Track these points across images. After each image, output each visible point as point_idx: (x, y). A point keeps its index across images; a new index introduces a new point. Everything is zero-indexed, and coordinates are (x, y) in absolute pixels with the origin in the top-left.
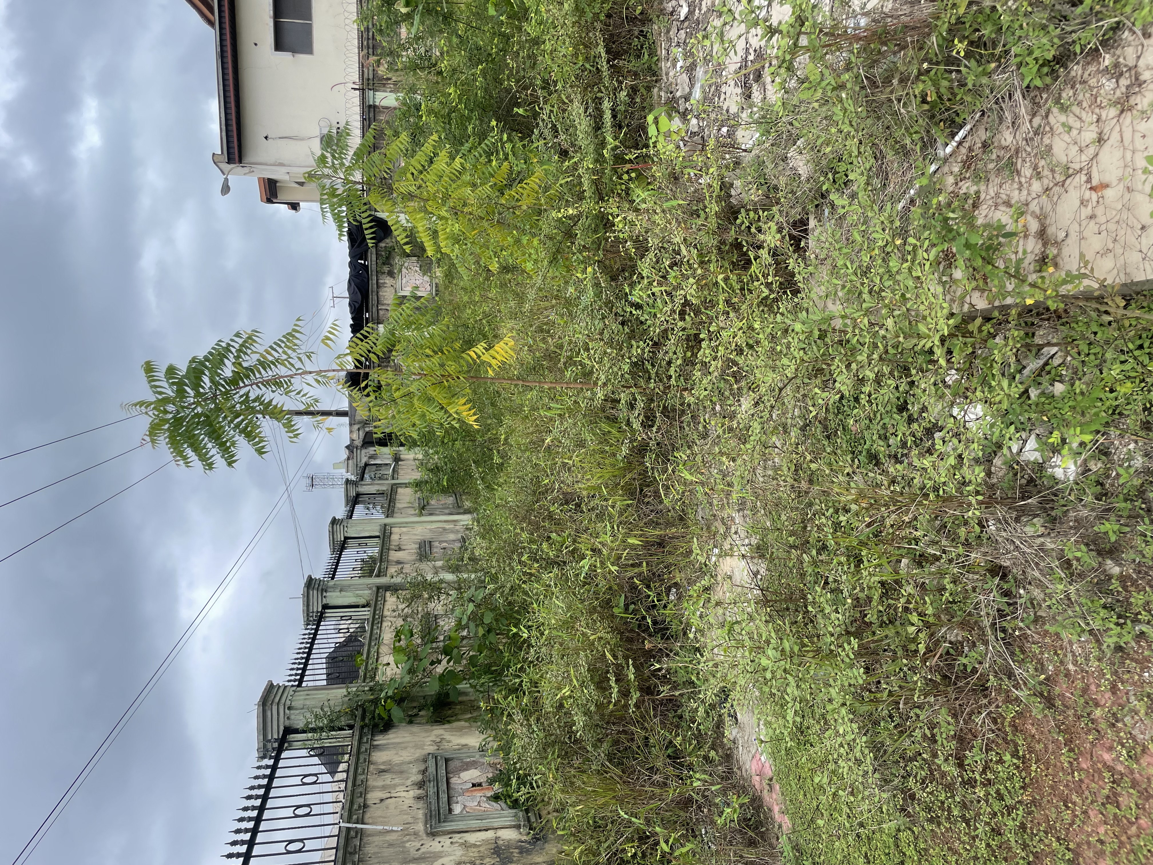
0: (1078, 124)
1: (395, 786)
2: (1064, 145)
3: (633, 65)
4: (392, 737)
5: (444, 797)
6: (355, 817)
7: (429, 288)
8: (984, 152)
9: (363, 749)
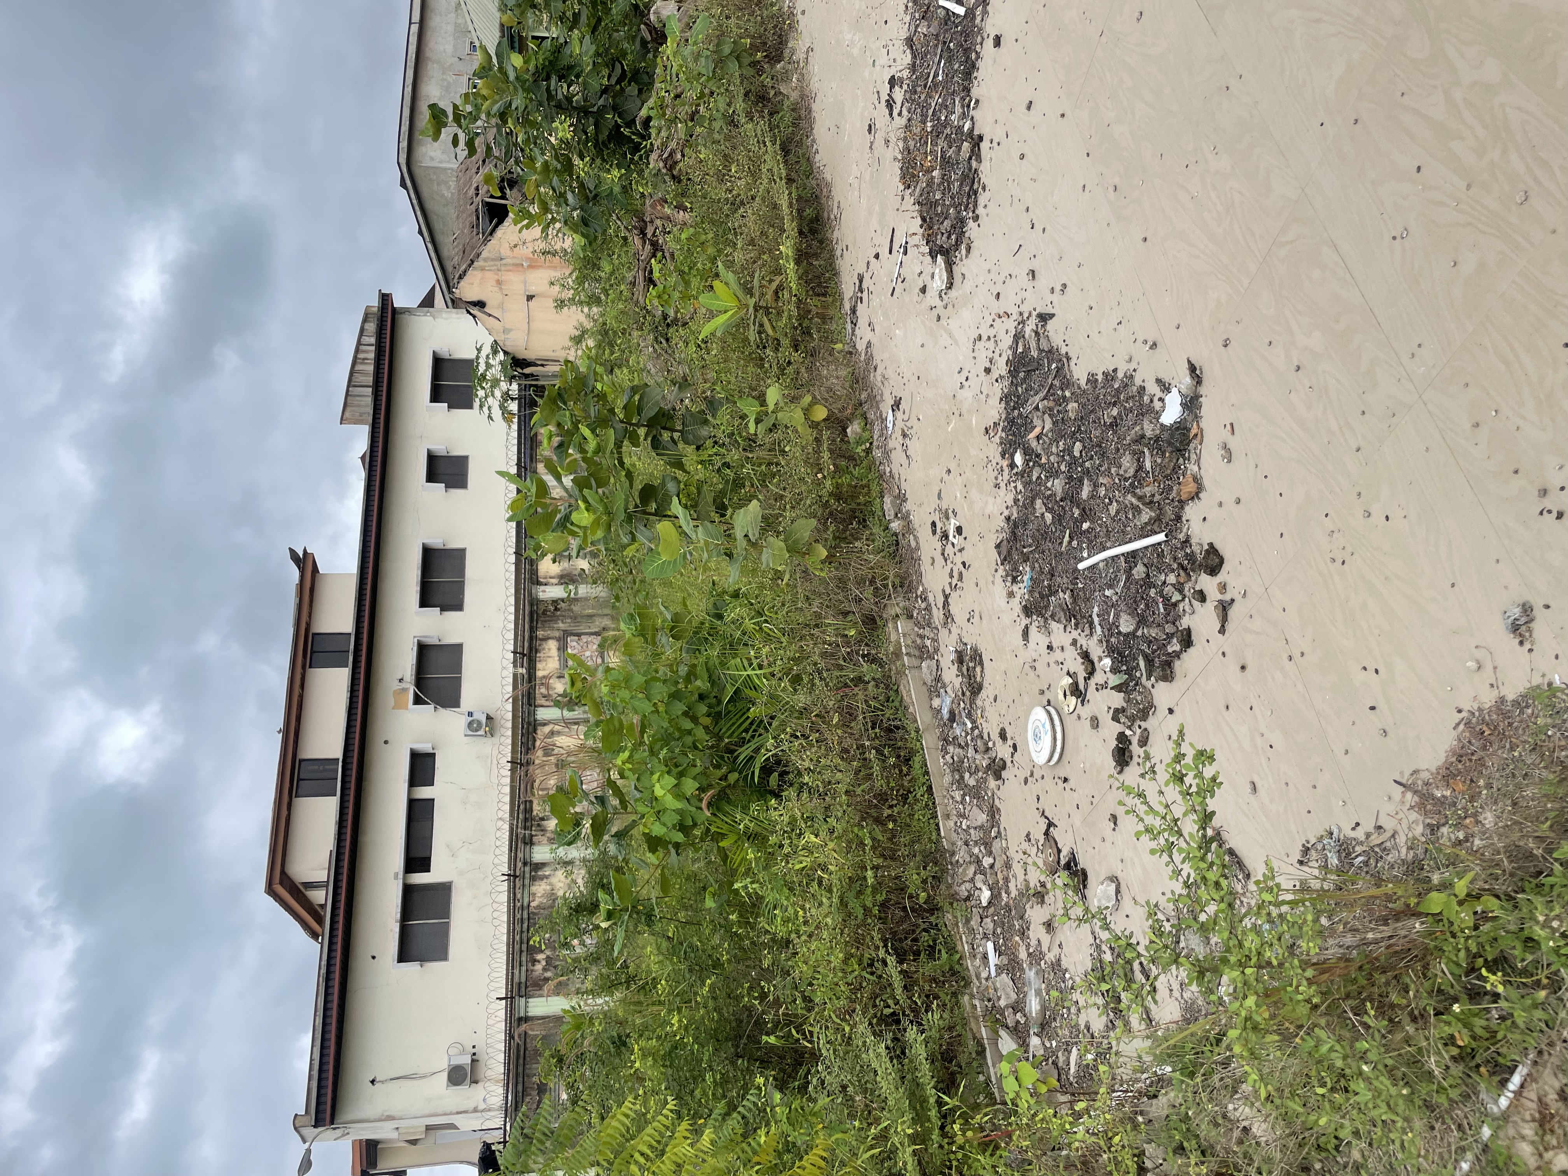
3: (929, 968)
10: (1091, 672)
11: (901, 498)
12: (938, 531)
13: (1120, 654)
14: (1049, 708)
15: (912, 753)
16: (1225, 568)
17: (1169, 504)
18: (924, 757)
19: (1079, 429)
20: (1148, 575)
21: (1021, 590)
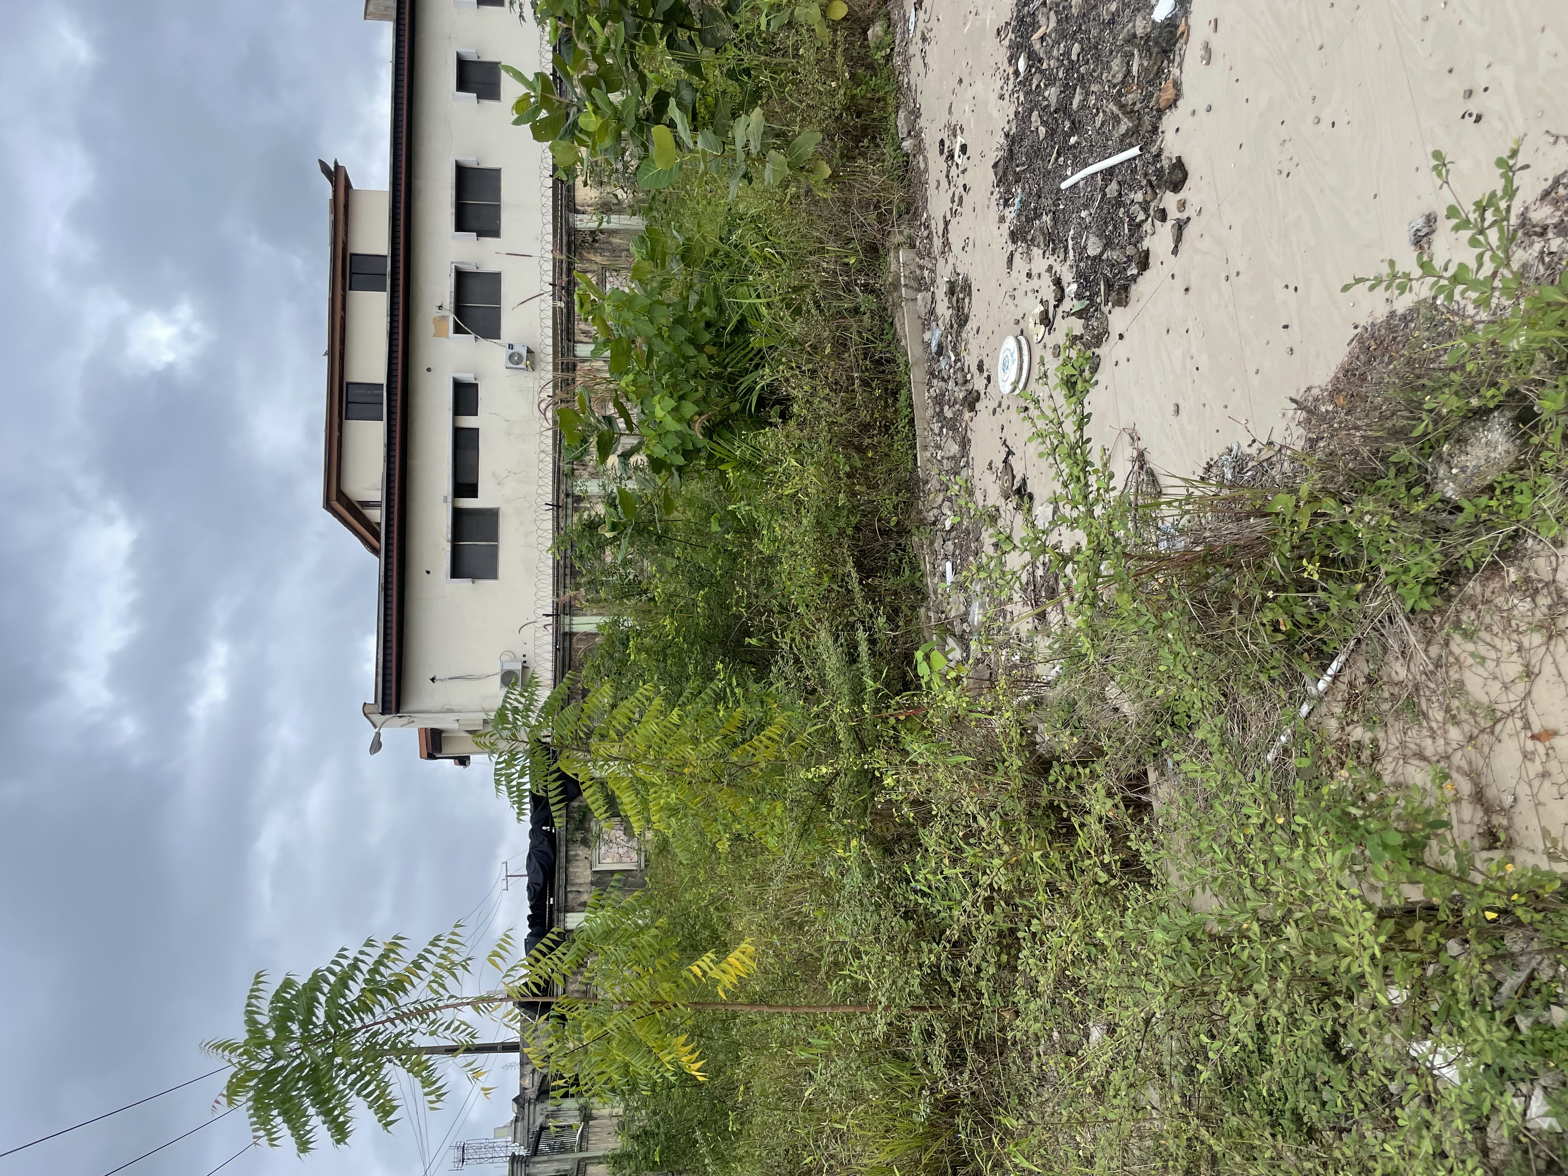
0: (1493, 654)
2: (1480, 681)
3: (891, 583)
7: (636, 858)
8: (1372, 689)
10: (1060, 300)
11: (916, 114)
12: (946, 150)
13: (1085, 280)
14: (1021, 338)
15: (900, 386)
16: (1188, 183)
17: (1148, 114)
18: (909, 390)
19: (1080, 29)
20: (1120, 195)
21: (1011, 214)
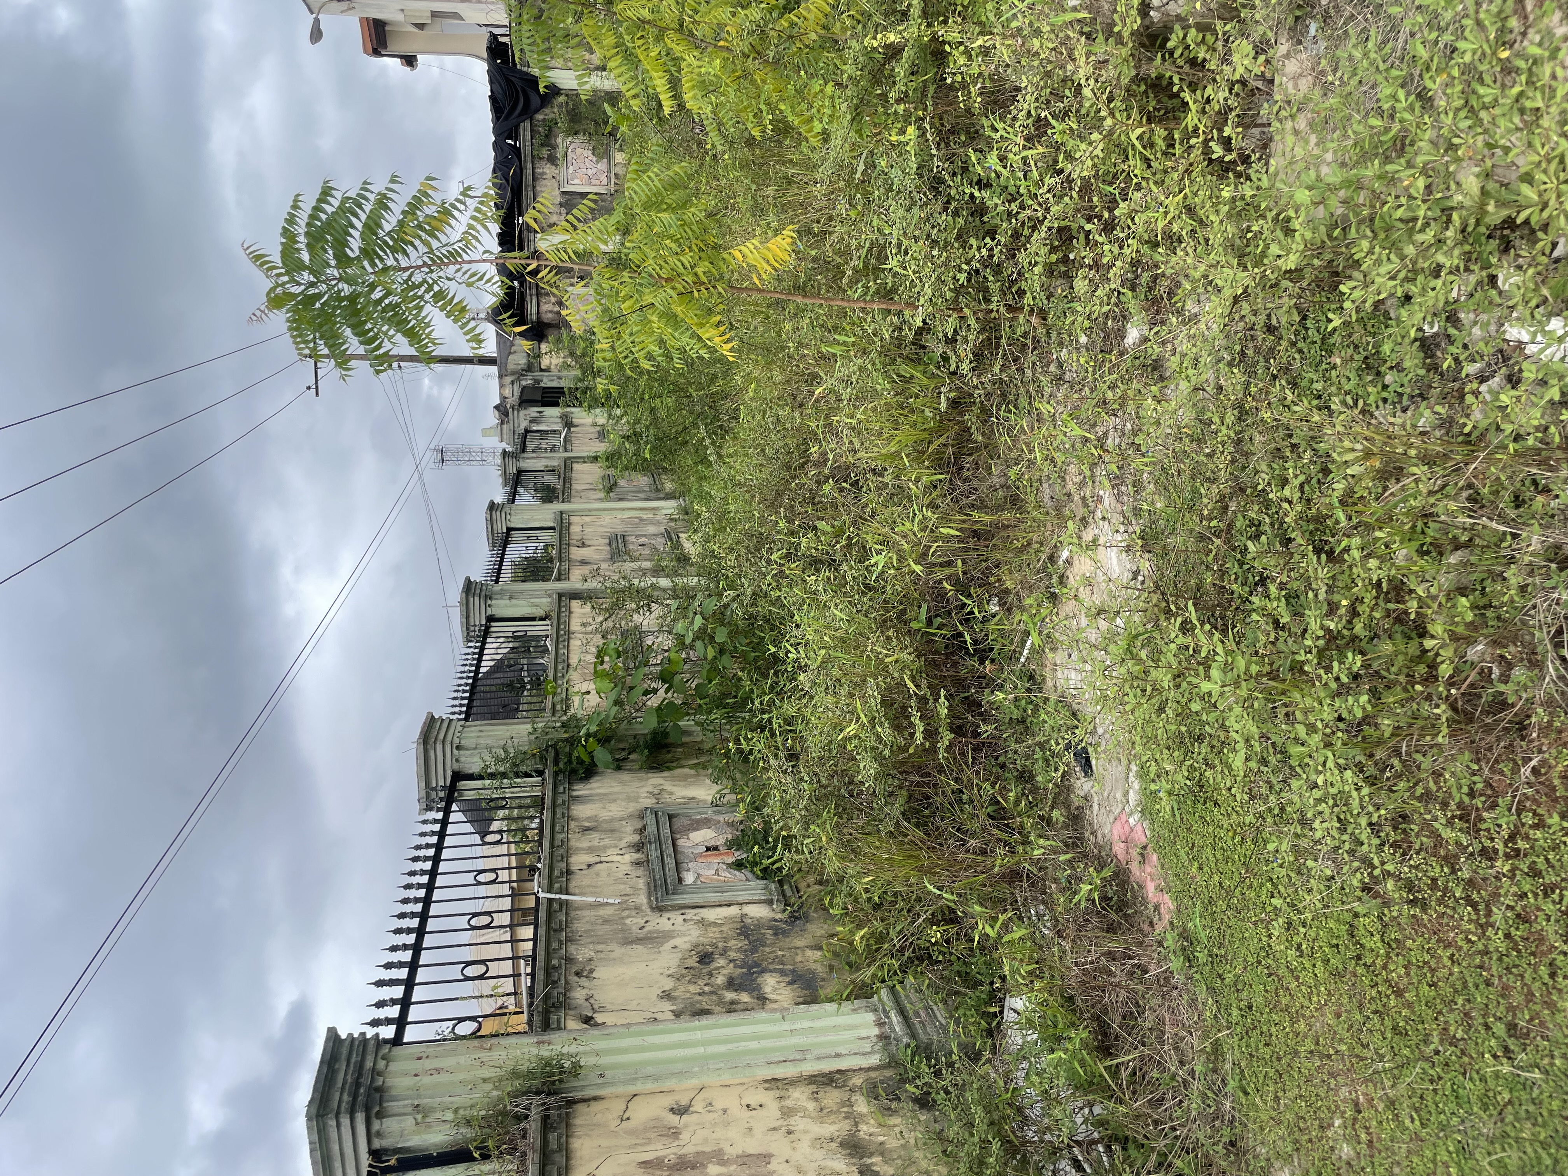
1: (605, 848)
4: (596, 787)
5: (670, 863)
6: (557, 886)
7: (605, 181)
9: (560, 801)
